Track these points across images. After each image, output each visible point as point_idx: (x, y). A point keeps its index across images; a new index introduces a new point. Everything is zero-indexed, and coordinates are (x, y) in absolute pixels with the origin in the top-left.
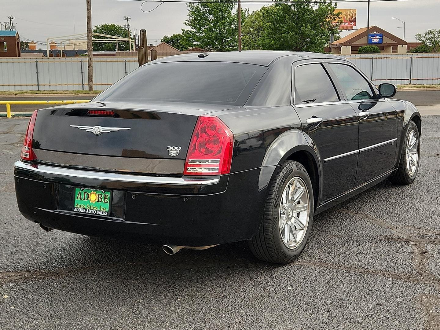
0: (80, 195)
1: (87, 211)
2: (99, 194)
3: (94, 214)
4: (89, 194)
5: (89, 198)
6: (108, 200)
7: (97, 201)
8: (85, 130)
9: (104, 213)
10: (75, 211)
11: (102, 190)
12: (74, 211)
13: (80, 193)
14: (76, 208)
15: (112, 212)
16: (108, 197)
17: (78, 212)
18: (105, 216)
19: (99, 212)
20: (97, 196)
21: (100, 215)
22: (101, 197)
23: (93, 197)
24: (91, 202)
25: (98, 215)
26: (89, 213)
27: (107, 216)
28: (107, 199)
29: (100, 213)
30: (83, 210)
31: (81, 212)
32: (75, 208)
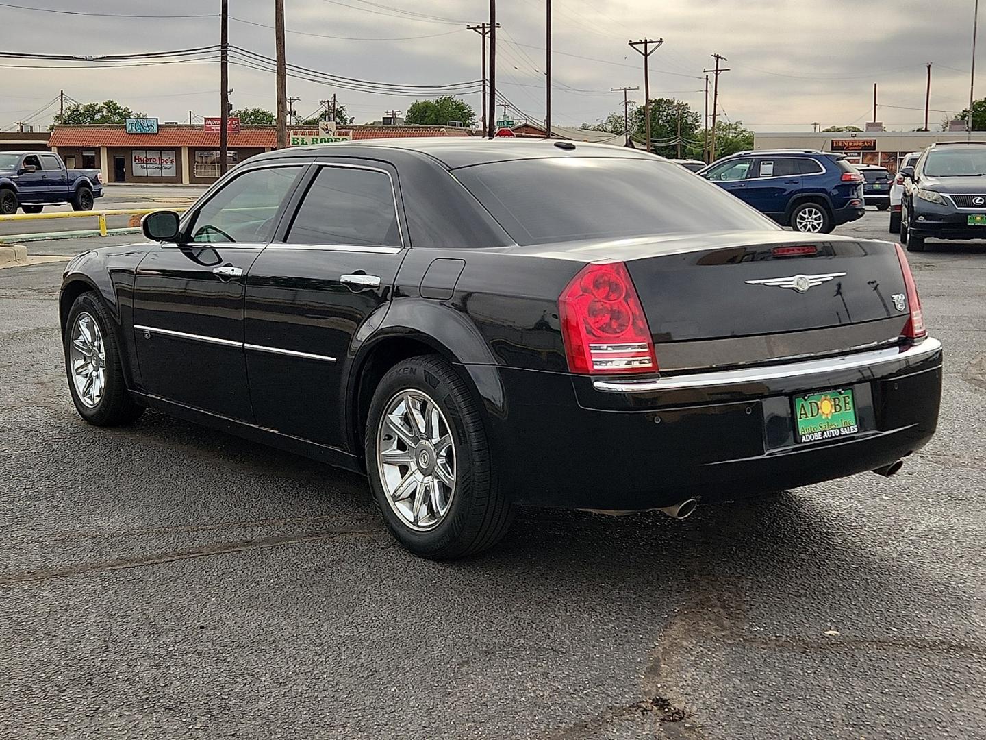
0: (804, 409)
1: (825, 436)
2: (834, 399)
3: (838, 436)
4: (819, 403)
5: (820, 411)
6: (851, 405)
7: (833, 411)
8: (778, 286)
9: (852, 429)
10: (804, 442)
11: (840, 390)
12: (801, 443)
13: (803, 406)
14: (805, 435)
15: (861, 423)
16: (850, 400)
17: (811, 441)
18: (855, 433)
19: (844, 430)
20: (833, 403)
21: (846, 434)
22: (839, 402)
23: (826, 406)
24: (824, 417)
25: (844, 435)
26: (829, 438)
27: (858, 432)
28: (848, 403)
29: (846, 432)
30: (817, 437)
31: (815, 440)
32: (804, 437)
